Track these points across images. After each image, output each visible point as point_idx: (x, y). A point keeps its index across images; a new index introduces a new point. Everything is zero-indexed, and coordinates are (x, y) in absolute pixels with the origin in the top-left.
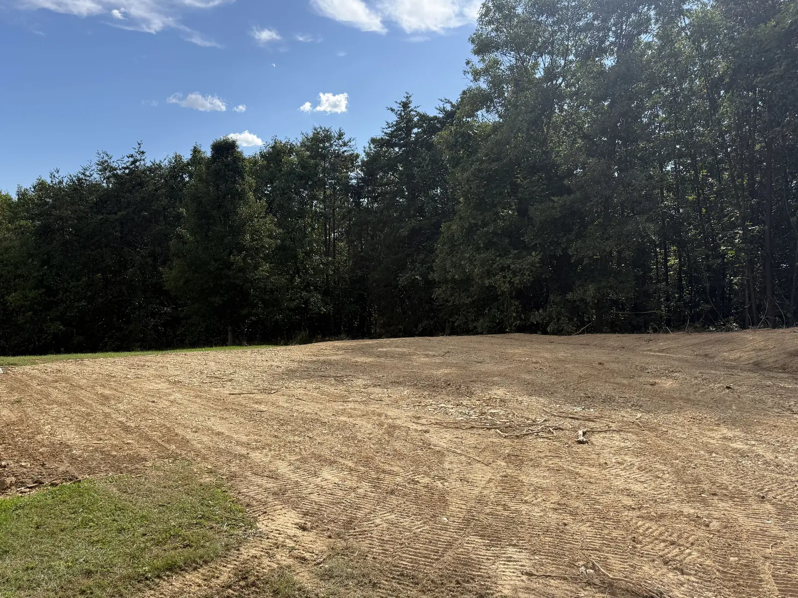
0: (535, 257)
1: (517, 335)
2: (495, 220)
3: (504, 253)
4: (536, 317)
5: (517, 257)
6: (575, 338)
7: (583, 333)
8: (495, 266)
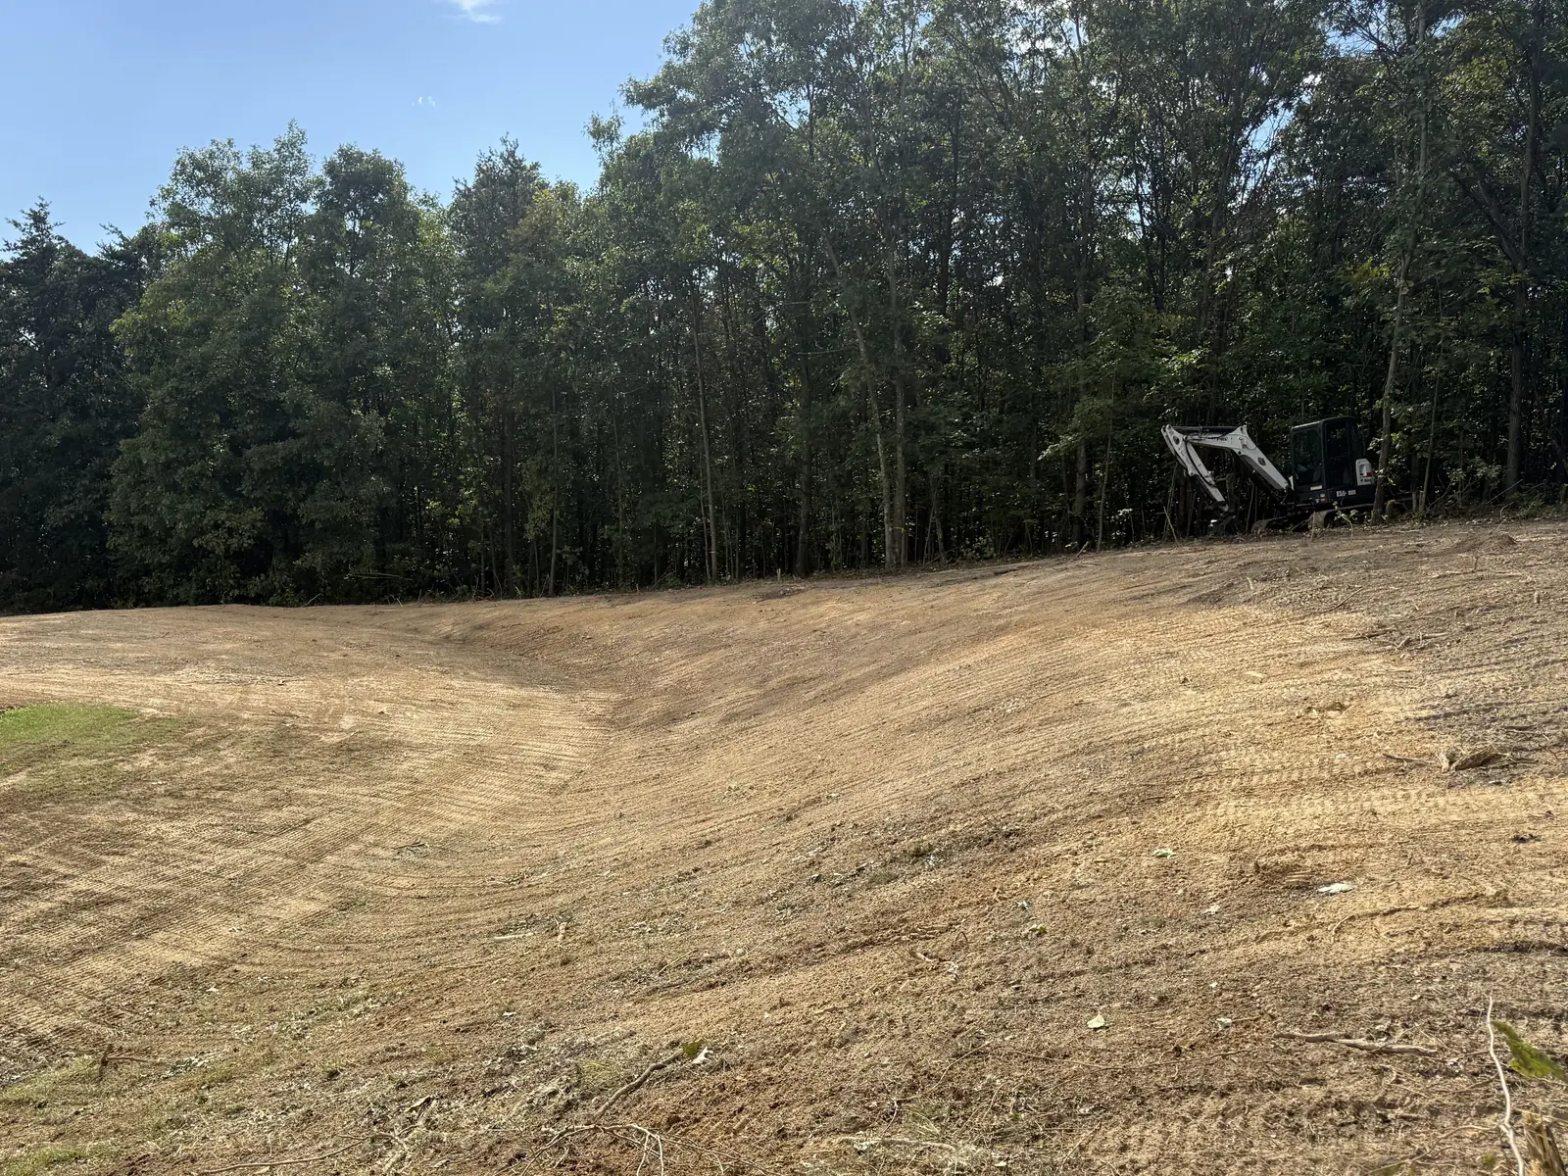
0: (255, 513)
1: (235, 606)
2: (203, 457)
3: (216, 504)
4: (255, 584)
5: (235, 510)
6: (302, 611)
7: (312, 604)
8: (205, 522)
